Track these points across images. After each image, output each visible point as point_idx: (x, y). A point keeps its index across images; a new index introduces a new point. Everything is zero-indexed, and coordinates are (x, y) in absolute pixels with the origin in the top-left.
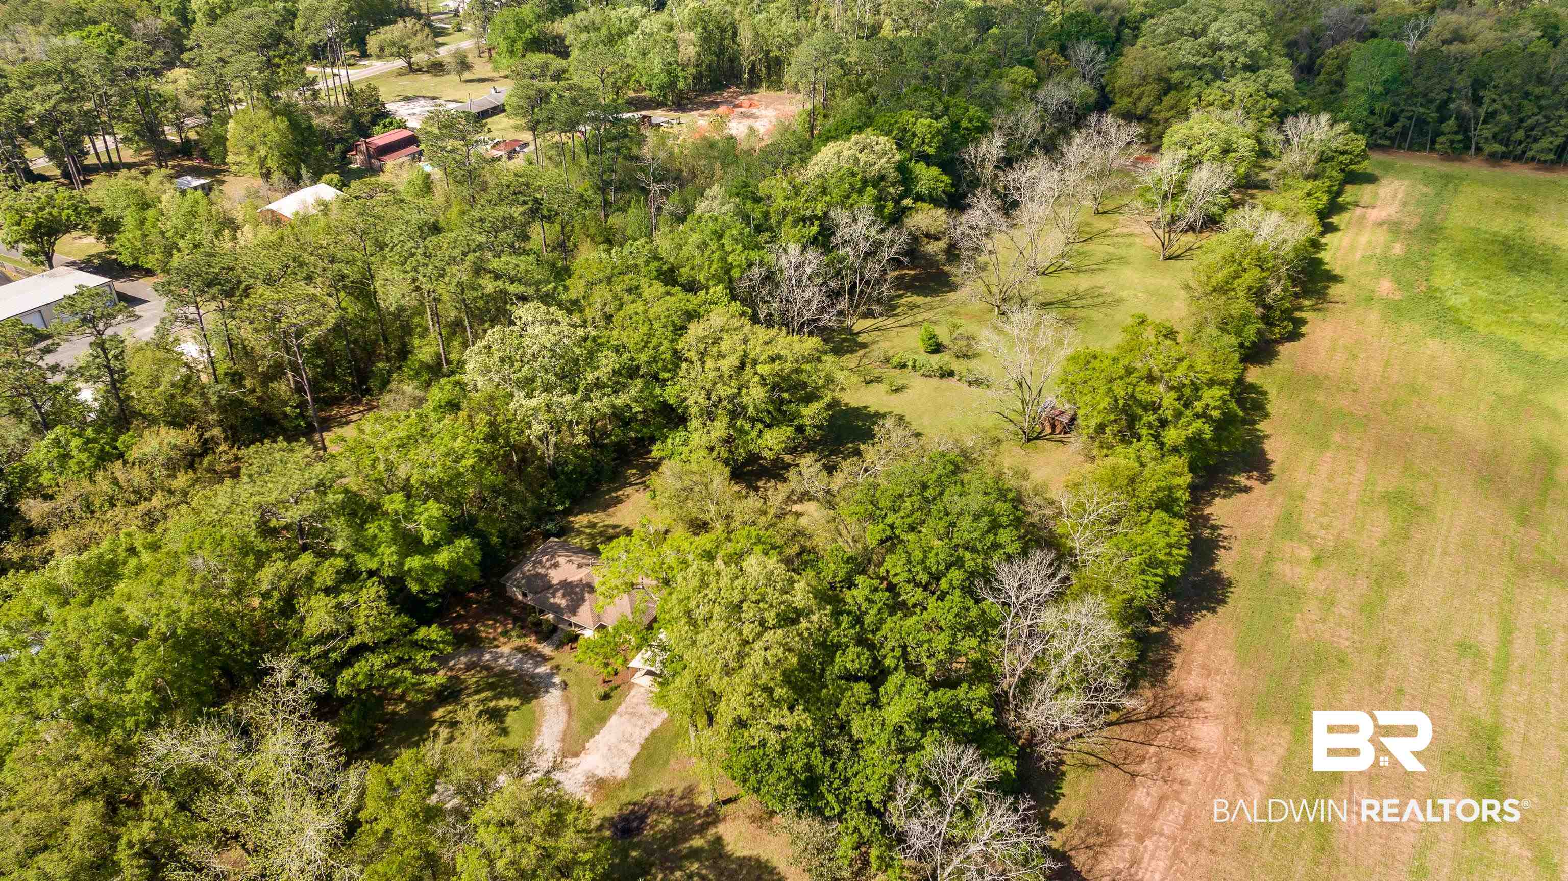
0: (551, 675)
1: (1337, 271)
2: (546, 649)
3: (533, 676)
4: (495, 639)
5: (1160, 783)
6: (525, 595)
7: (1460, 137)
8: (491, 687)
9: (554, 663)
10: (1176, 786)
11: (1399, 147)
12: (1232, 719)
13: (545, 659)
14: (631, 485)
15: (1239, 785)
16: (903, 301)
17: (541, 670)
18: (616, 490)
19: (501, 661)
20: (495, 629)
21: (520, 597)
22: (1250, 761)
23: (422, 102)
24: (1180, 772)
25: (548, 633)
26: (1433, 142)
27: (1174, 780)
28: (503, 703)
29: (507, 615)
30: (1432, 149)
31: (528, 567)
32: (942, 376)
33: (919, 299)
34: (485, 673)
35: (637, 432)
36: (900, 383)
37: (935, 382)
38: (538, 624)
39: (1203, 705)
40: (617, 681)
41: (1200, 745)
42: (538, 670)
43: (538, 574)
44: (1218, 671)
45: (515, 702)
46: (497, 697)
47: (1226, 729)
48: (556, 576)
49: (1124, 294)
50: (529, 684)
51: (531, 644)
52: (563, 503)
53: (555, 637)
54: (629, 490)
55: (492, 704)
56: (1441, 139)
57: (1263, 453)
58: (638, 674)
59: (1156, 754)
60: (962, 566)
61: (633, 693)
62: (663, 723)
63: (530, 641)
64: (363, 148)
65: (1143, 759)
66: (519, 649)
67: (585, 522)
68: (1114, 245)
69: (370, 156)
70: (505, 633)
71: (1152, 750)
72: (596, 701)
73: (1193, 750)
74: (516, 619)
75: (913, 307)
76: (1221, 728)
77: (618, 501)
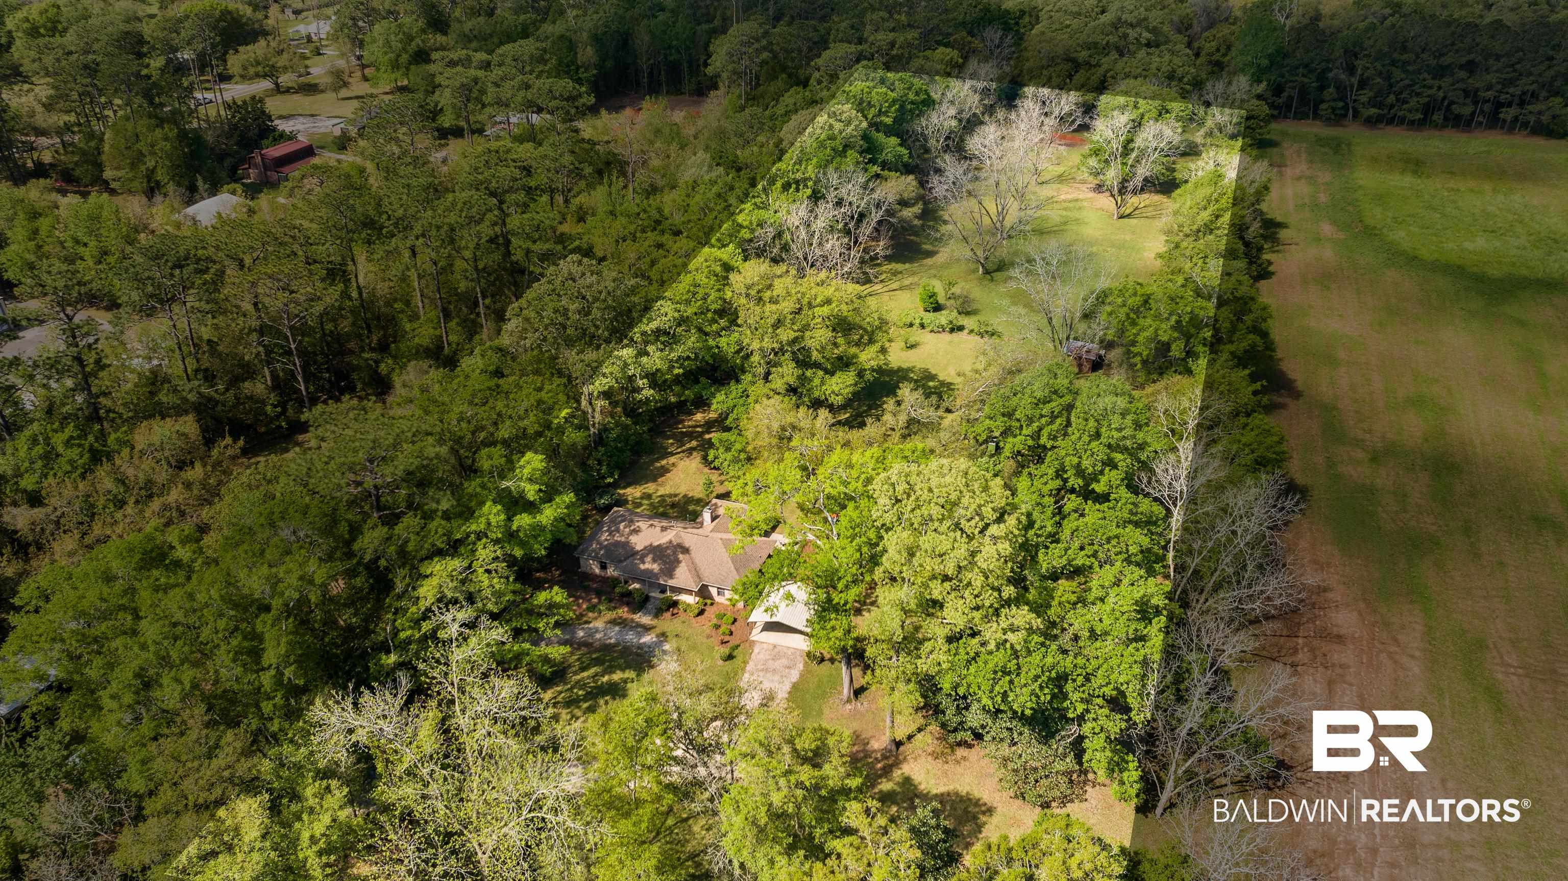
0: (659, 644)
1: (1279, 219)
2: (645, 619)
3: (640, 647)
4: (582, 615)
5: (1321, 669)
6: (604, 567)
7: (1341, 104)
8: (597, 662)
9: (658, 631)
10: (1338, 671)
11: (1286, 117)
12: (1362, 605)
13: (647, 629)
14: (672, 454)
15: (1395, 662)
16: (884, 268)
17: (647, 639)
18: (658, 460)
19: (598, 636)
20: (579, 606)
21: (597, 571)
22: (1396, 640)
23: (301, 119)
24: (1336, 658)
25: (640, 603)
26: (1316, 109)
27: (1333, 665)
28: (617, 676)
29: (587, 589)
30: (1316, 116)
31: (605, 536)
32: (952, 330)
33: (899, 267)
34: (584, 650)
35: (679, 395)
36: (912, 340)
37: (946, 337)
38: (630, 594)
39: (1330, 595)
40: (734, 641)
41: (1343, 631)
42: (643, 640)
43: (617, 544)
44: (1329, 565)
45: (630, 674)
46: (610, 670)
47: (1360, 614)
48: (639, 542)
49: (1094, 249)
50: (638, 655)
51: (625, 615)
52: (612, 475)
53: (650, 606)
54: (672, 460)
55: (605, 679)
56: (1323, 106)
57: (1282, 374)
58: (756, 631)
59: (1305, 645)
60: (1115, 467)
61: (756, 650)
62: (801, 676)
63: (623, 612)
64: (259, 159)
65: (1295, 651)
66: (613, 622)
67: (638, 494)
68: (1065, 209)
69: (266, 168)
70: (592, 608)
71: (1300, 641)
72: (720, 662)
73: (1339, 637)
74: (599, 594)
75: (895, 273)
76: (1355, 614)
77: (665, 471)
